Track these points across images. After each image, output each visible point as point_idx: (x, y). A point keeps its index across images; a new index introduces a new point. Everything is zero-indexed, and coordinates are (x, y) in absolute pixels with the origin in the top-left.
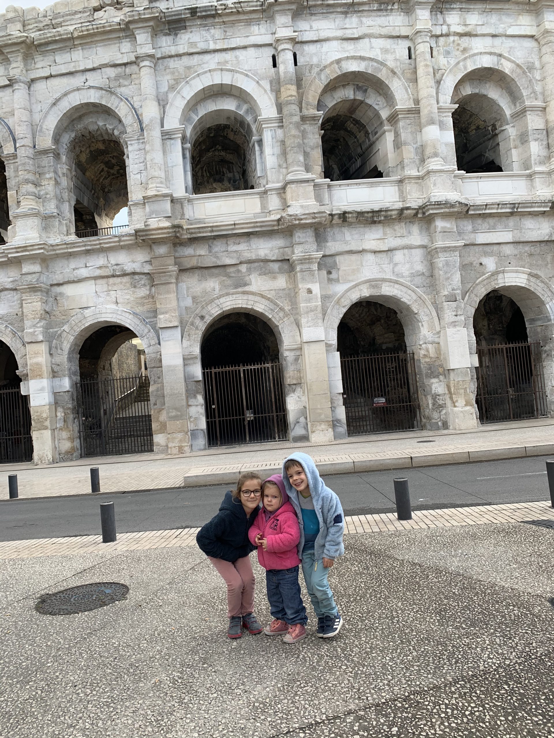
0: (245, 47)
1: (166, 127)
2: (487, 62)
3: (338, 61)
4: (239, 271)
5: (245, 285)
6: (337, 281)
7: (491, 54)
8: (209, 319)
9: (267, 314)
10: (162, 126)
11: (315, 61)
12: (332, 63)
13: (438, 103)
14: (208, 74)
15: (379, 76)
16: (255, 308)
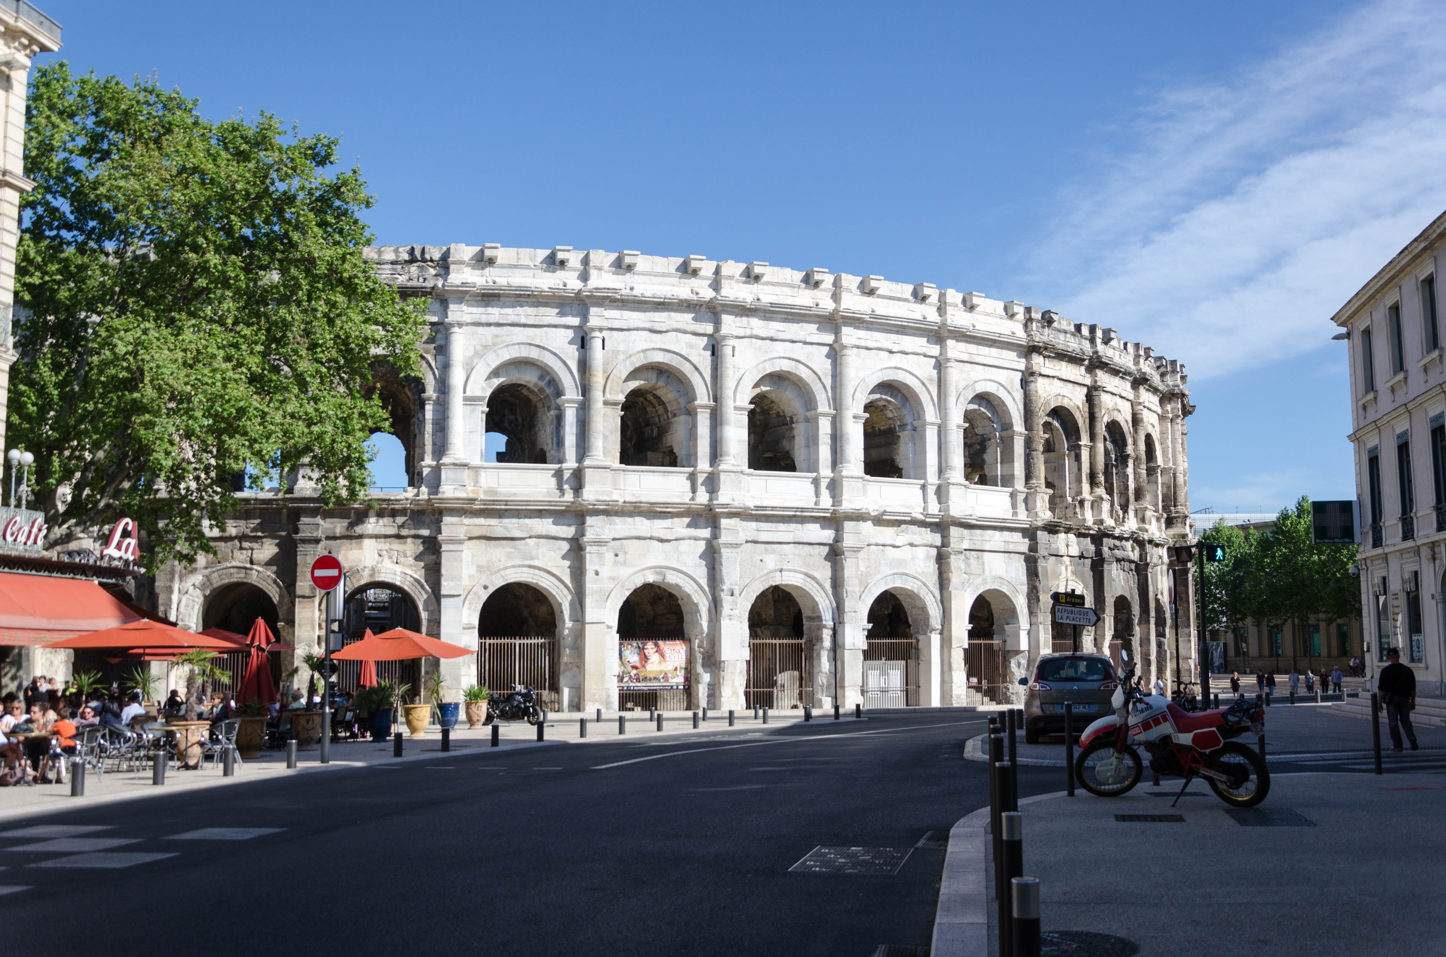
0: (555, 326)
1: (469, 393)
2: (786, 366)
3: (645, 351)
4: (527, 544)
5: (533, 558)
6: (624, 563)
7: (789, 359)
8: (491, 590)
9: (551, 590)
10: (464, 392)
11: (622, 347)
12: (639, 352)
13: (735, 401)
14: (516, 347)
15: (682, 369)
16: (541, 584)
